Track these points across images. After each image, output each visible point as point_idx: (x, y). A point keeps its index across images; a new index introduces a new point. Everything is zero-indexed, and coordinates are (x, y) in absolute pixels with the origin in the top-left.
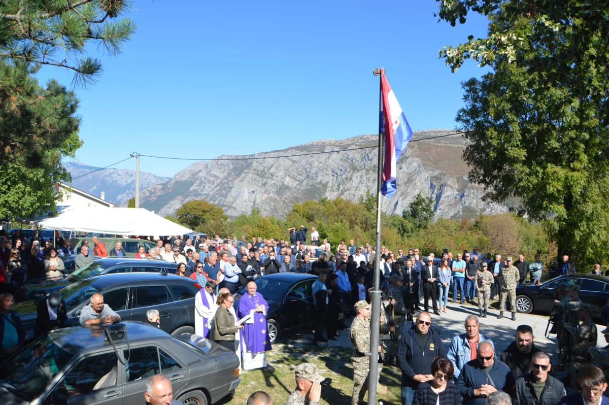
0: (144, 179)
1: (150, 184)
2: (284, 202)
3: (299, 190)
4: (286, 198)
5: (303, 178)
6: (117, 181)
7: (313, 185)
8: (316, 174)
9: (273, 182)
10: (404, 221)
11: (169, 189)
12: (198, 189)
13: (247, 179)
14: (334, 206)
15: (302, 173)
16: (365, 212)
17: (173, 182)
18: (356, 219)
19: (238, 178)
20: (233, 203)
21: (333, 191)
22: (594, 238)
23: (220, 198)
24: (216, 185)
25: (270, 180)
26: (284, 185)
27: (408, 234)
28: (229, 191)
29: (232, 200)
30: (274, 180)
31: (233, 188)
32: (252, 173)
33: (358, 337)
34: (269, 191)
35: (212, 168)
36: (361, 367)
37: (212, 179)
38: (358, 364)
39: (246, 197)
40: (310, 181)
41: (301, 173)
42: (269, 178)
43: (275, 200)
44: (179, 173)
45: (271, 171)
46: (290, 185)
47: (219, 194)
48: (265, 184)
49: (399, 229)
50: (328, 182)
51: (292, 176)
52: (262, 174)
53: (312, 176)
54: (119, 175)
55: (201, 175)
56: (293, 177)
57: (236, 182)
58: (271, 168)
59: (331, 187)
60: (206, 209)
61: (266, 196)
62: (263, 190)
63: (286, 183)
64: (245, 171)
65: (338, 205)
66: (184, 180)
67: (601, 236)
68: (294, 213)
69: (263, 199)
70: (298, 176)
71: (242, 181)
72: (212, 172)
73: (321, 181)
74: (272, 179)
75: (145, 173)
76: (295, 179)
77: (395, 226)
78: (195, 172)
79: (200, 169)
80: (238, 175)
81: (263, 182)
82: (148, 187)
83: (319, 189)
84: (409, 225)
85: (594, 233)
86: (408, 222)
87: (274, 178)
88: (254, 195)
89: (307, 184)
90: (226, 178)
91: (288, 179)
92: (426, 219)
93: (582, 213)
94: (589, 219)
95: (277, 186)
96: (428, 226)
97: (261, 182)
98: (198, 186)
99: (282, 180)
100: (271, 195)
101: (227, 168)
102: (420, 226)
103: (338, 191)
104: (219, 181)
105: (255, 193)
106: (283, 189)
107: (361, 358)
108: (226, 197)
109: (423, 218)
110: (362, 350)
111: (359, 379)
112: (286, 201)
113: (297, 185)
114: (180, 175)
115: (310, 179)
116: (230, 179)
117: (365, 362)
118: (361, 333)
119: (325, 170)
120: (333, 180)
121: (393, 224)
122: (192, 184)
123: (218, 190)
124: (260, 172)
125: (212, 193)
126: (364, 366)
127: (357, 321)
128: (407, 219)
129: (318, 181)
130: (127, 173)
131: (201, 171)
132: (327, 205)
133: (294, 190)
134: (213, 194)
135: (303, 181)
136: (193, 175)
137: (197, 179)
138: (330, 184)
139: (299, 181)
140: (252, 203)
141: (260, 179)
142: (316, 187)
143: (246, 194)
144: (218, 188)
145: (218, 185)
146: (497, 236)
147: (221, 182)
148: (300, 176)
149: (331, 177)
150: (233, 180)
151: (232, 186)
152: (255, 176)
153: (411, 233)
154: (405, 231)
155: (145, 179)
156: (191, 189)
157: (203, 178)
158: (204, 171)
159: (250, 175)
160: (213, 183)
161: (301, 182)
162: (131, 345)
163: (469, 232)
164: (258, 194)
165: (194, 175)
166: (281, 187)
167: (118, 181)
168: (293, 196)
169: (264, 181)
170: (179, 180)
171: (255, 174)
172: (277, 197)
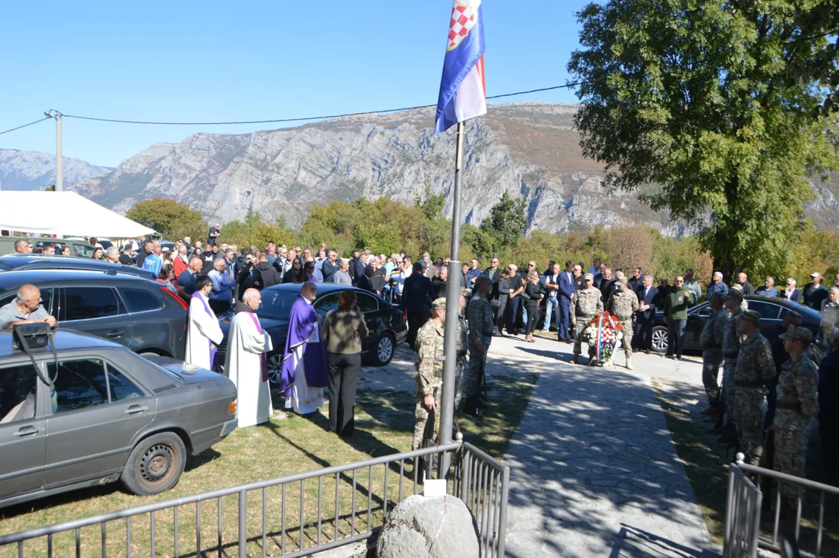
0: (68, 169)
1: (80, 177)
2: (298, 209)
3: (320, 191)
4: (299, 204)
5: (328, 173)
6: (21, 170)
7: (342, 184)
8: (348, 167)
9: (280, 178)
10: (481, 233)
11: (112, 186)
12: (159, 187)
13: (239, 173)
14: (375, 210)
15: (326, 165)
16: (425, 220)
17: (117, 175)
18: (410, 230)
19: (224, 170)
20: (216, 210)
21: (374, 194)
22: (767, 244)
23: (195, 202)
24: (188, 181)
25: (275, 175)
26: (297, 183)
27: (487, 255)
28: (210, 192)
29: (214, 205)
30: (282, 175)
31: (216, 187)
32: (247, 163)
34: (273, 192)
35: (181, 154)
37: (182, 171)
39: (237, 201)
40: (338, 177)
41: (324, 165)
42: (273, 171)
43: (283, 207)
44: (128, 161)
45: (277, 160)
46: (306, 183)
47: (194, 196)
48: (267, 181)
49: (474, 246)
50: (365, 180)
51: (309, 169)
52: (262, 165)
53: (340, 170)
54: (24, 161)
55: (164, 164)
56: (311, 171)
57: (221, 176)
58: (277, 155)
59: (371, 188)
60: (173, 212)
61: (268, 199)
62: (263, 190)
63: (300, 180)
64: (235, 160)
65: (382, 208)
66: (136, 172)
67: (777, 242)
68: (314, 220)
69: (264, 204)
70: (320, 170)
71: (230, 175)
72: (182, 161)
73: (355, 178)
74: (278, 173)
75: (70, 159)
76: (314, 174)
77: (468, 241)
78: (155, 160)
79: (162, 155)
80: (225, 166)
81: (264, 178)
82: (77, 181)
83: (352, 190)
84: (490, 240)
85: (767, 237)
86: (488, 236)
87: (282, 171)
88: (250, 198)
89: (334, 182)
90: (204, 170)
91: (303, 173)
92: (515, 232)
93: (750, 207)
94: (760, 217)
95: (286, 185)
96: (519, 244)
97: (260, 177)
98: (160, 182)
99: (295, 176)
100: (276, 199)
101: (206, 153)
102: (505, 243)
103: (381, 194)
104: (193, 175)
105: (252, 194)
106: (296, 190)
108: (205, 200)
109: (511, 231)
112: (301, 208)
113: (318, 183)
114: (129, 164)
115: (337, 174)
116: (212, 171)
119: (361, 162)
120: (373, 176)
121: (465, 238)
122: (149, 178)
123: (192, 190)
124: (259, 162)
125: (182, 194)
128: (486, 231)
129: (351, 177)
130: (39, 158)
131: (163, 158)
132: (365, 209)
133: (312, 191)
134: (184, 195)
135: (327, 177)
136: (150, 164)
137: (158, 171)
138: (369, 183)
139: (321, 177)
140: (247, 210)
141: (259, 172)
142: (347, 187)
143: (238, 196)
144: (192, 186)
145: (194, 179)
146: (622, 253)
147: (197, 176)
148: (323, 170)
149: (371, 172)
150: (217, 173)
151: (216, 183)
152: (251, 169)
153: (492, 253)
154: (483, 249)
155: (72, 169)
156: (149, 186)
157: (168, 170)
158: (170, 158)
159: (244, 166)
160: (184, 176)
161: (324, 179)
162: (59, 355)
163: (579, 252)
164: (257, 196)
165: (154, 165)
166: (292, 186)
167: (24, 172)
168: (311, 201)
169: (266, 176)
170: (128, 172)
171: (251, 164)
172: (285, 202)
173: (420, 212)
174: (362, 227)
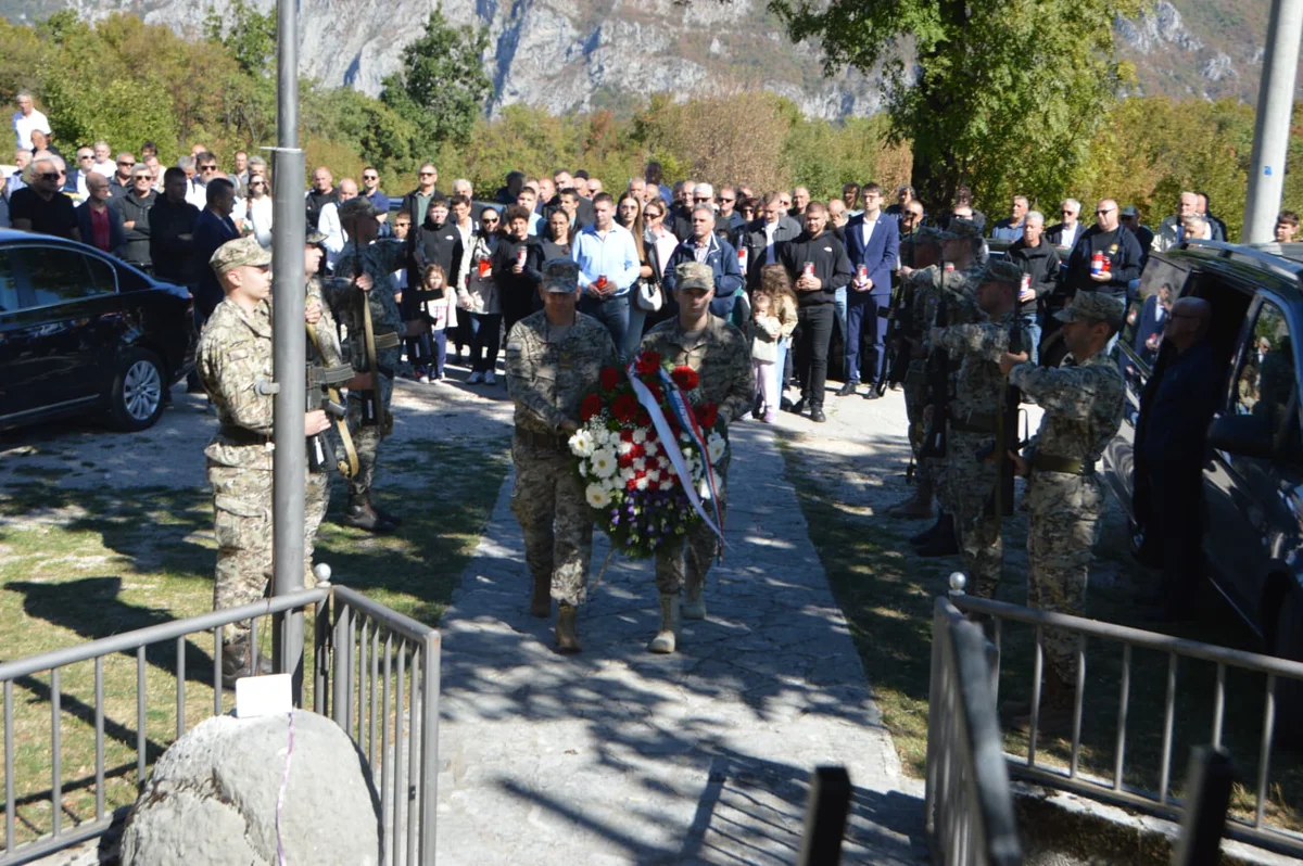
10: (381, 111)
14: (101, 46)
16: (236, 76)
18: (199, 102)
27: (397, 164)
33: (233, 366)
36: (244, 482)
38: (232, 471)
49: (365, 142)
65: (119, 42)
67: (1052, 120)
77: (350, 130)
84: (403, 130)
86: (396, 117)
92: (462, 108)
93: (1002, 37)
94: (1022, 59)
96: (473, 137)
102: (440, 135)
107: (242, 449)
109: (452, 106)
110: (249, 412)
111: (237, 530)
117: (256, 465)
118: (242, 353)
121: (341, 125)
126: (254, 477)
127: (225, 315)
128: (393, 105)
132: (74, 42)
146: (712, 153)
153: (410, 159)
154: (387, 152)
163: (613, 156)
173: (221, 55)
174: (70, 90)
